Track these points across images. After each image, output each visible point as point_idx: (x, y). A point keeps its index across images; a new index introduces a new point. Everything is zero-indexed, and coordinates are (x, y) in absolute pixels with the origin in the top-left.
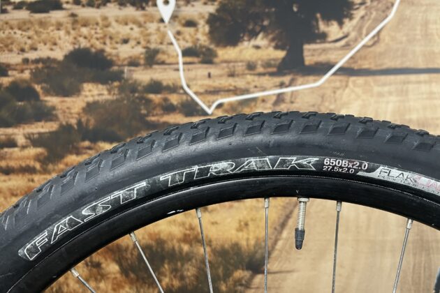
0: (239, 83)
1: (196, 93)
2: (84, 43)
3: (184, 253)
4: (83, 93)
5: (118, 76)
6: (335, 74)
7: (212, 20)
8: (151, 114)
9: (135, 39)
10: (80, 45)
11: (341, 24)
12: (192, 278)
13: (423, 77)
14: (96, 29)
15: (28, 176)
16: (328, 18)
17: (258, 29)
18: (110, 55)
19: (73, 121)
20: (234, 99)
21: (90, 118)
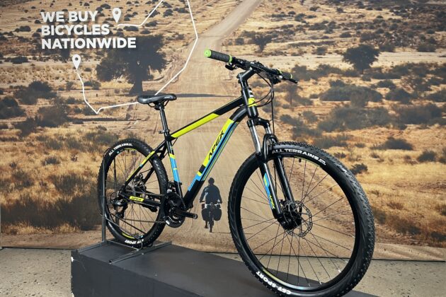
0: (111, 99)
1: (91, 104)
2: (38, 79)
3: (85, 180)
4: (38, 103)
5: (54, 95)
7: (98, 68)
8: (69, 114)
9: (62, 77)
10: (36, 80)
11: (160, 71)
12: (88, 192)
13: (199, 98)
14: (43, 72)
15: (13, 142)
16: (154, 69)
17: (120, 73)
18: (50, 85)
19: (33, 117)
20: (108, 107)
21: (41, 115)
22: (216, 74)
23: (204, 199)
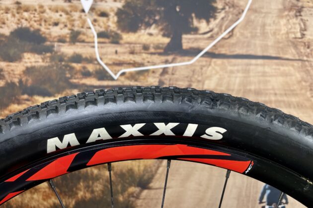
0: (137, 58)
1: (107, 64)
2: (25, 24)
3: (94, 175)
4: (24, 60)
5: (50, 49)
6: (203, 56)
7: (119, 13)
8: (73, 78)
9: (63, 23)
10: (22, 25)
11: (208, 22)
12: (100, 192)
14: (34, 14)
16: (199, 17)
17: (152, 21)
18: (44, 33)
19: (16, 80)
20: (133, 70)
21: (29, 78)
22: (284, 30)
23: (265, 199)
